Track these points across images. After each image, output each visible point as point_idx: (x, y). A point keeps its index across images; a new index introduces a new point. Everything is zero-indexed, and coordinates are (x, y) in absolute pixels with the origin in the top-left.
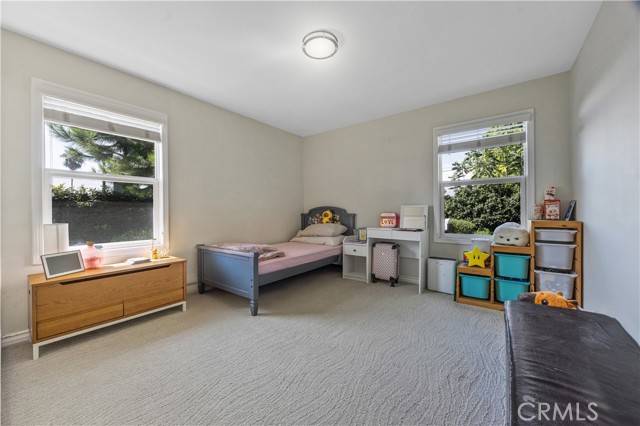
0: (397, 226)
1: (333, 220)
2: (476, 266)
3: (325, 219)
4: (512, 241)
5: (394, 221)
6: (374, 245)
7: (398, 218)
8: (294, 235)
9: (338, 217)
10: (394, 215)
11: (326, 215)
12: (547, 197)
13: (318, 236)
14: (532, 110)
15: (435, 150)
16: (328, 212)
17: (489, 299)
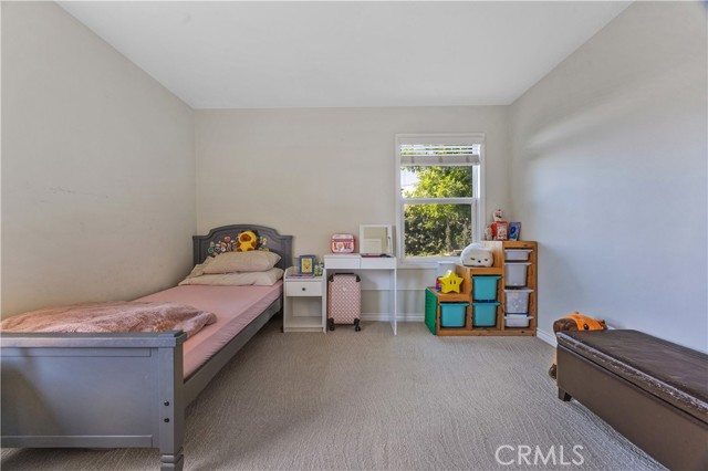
0: (356, 251)
1: (257, 246)
2: (453, 292)
3: (245, 245)
4: (483, 263)
5: (352, 245)
6: (330, 279)
7: (356, 241)
8: (187, 273)
9: (264, 241)
10: (351, 237)
11: (246, 239)
12: (496, 219)
13: (239, 272)
14: (483, 135)
15: (398, 160)
16: (250, 233)
17: (465, 326)
